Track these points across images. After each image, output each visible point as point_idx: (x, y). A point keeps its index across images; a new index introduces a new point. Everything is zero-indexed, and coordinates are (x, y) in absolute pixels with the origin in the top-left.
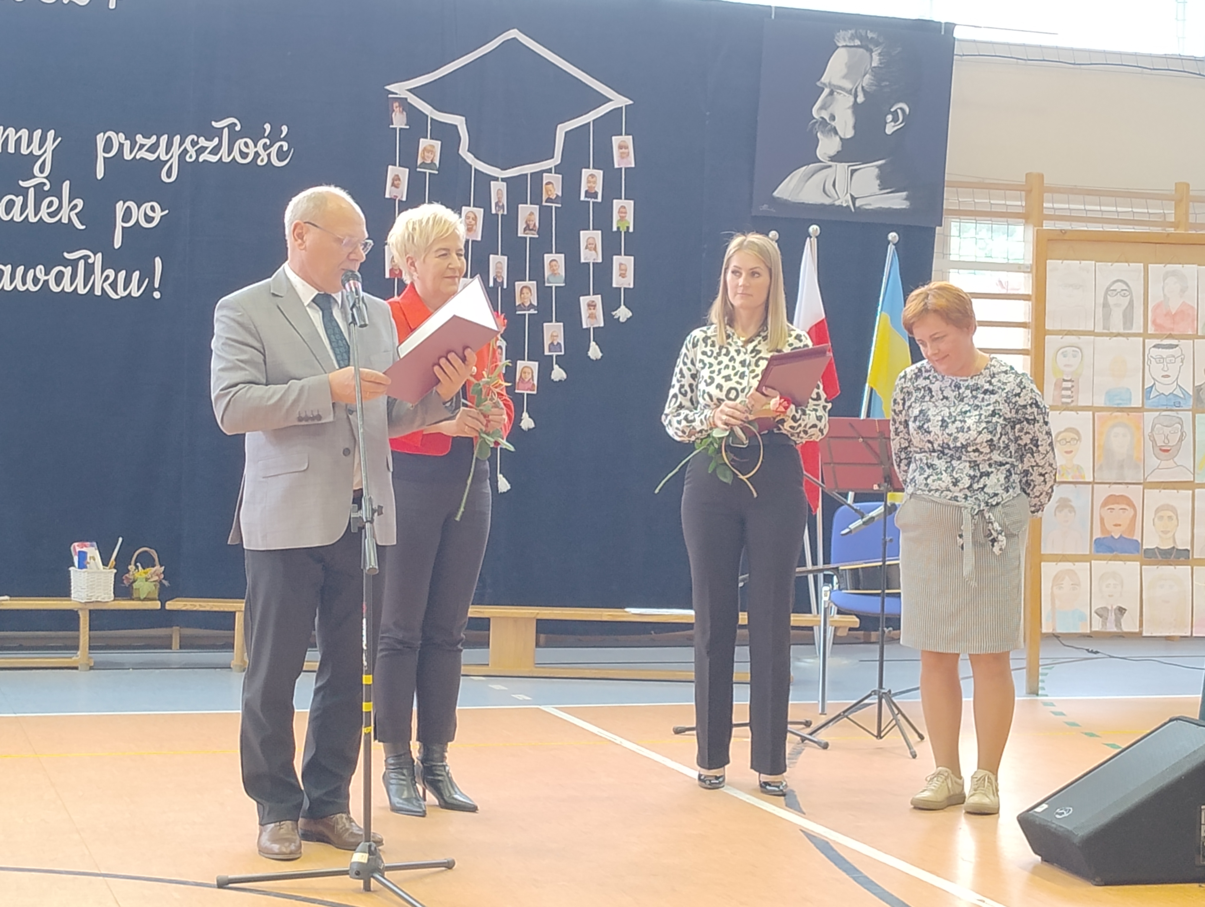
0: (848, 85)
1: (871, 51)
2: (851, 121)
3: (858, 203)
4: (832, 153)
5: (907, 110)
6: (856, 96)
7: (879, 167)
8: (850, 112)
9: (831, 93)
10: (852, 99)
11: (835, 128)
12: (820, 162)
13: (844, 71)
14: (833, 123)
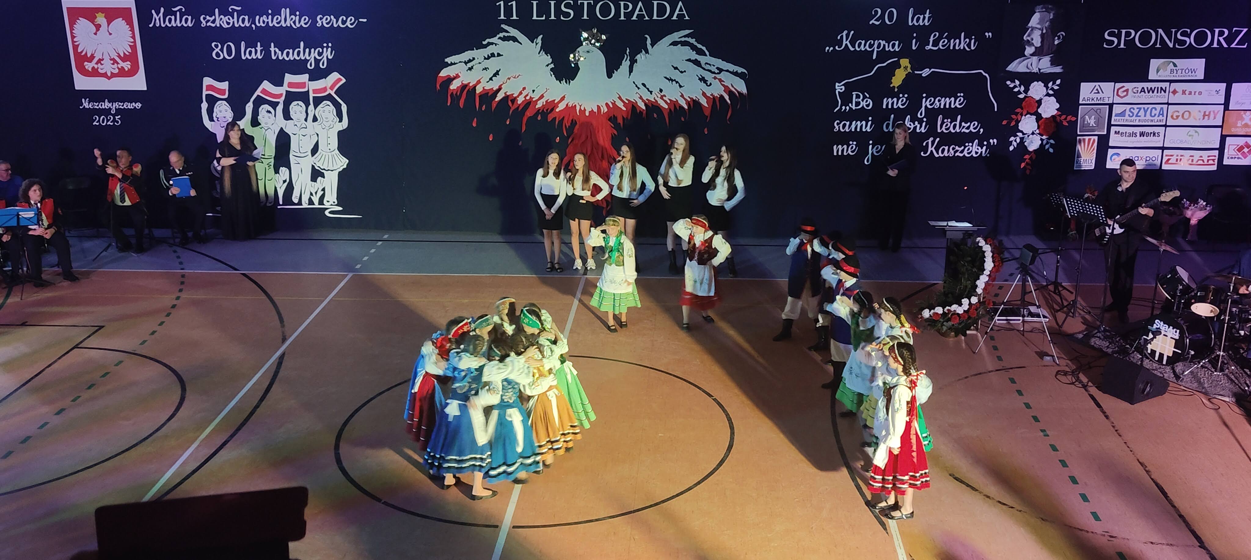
0: (1039, 26)
1: (1050, 13)
2: (1040, 40)
3: (1041, 71)
4: (1031, 53)
5: (1064, 34)
6: (1042, 30)
7: (1051, 57)
8: (1039, 37)
9: (1032, 30)
10: (1041, 32)
11: (1033, 43)
12: (1026, 56)
13: (1038, 21)
14: (1033, 42)
